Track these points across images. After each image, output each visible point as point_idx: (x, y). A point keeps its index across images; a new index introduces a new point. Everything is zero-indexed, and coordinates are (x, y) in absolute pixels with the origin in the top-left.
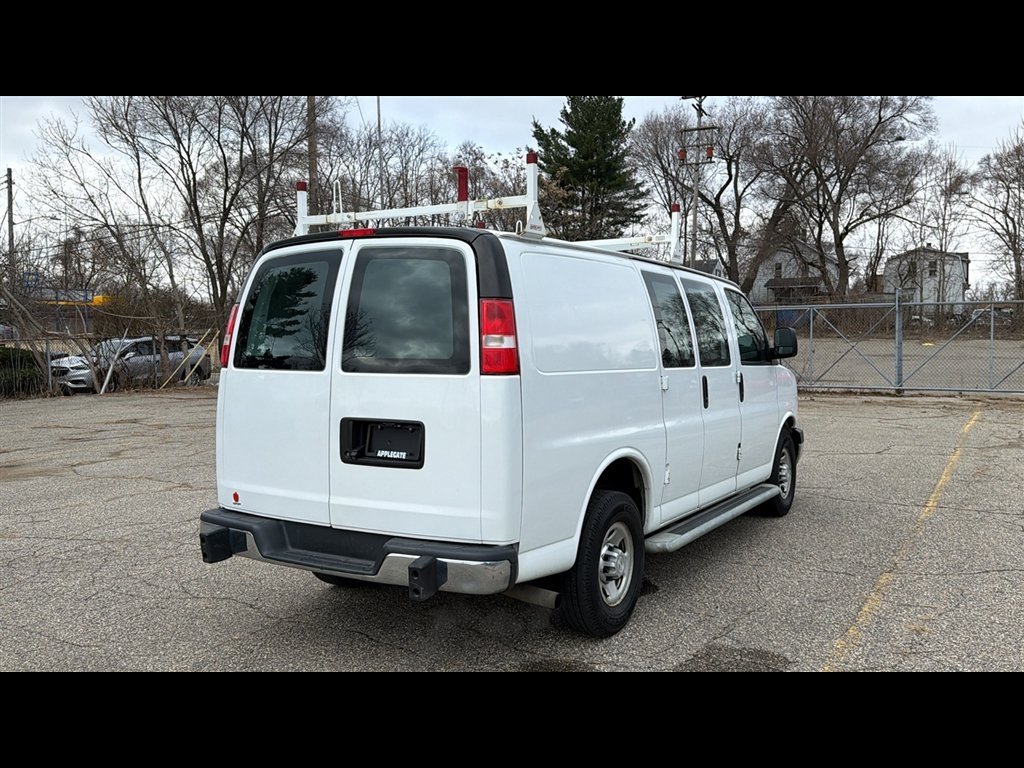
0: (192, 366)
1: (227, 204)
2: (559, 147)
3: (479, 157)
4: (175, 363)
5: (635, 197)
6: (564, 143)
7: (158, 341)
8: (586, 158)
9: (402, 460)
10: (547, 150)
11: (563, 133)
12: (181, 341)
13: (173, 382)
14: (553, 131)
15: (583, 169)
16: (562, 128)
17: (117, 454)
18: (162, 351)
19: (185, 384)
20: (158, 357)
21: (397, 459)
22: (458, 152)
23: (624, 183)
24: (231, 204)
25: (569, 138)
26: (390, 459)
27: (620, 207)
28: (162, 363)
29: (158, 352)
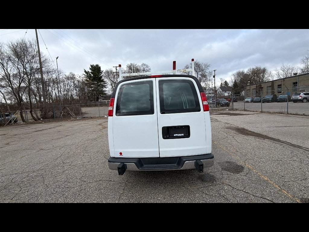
0: (13, 120)
1: (20, 82)
2: (90, 74)
3: (74, 75)
4: (8, 119)
5: (105, 84)
6: (90, 73)
7: (2, 115)
8: (95, 76)
9: (182, 136)
10: (87, 75)
11: (90, 72)
12: (9, 114)
13: (8, 124)
14: (88, 71)
15: (95, 78)
16: (90, 71)
17: (8, 144)
18: (4, 117)
19: (12, 124)
20: (3, 118)
21: (181, 136)
22: (69, 74)
23: (103, 81)
24: (21, 82)
25: (91, 72)
26: (178, 136)
27: (102, 85)
28: (4, 120)
29: (3, 117)
